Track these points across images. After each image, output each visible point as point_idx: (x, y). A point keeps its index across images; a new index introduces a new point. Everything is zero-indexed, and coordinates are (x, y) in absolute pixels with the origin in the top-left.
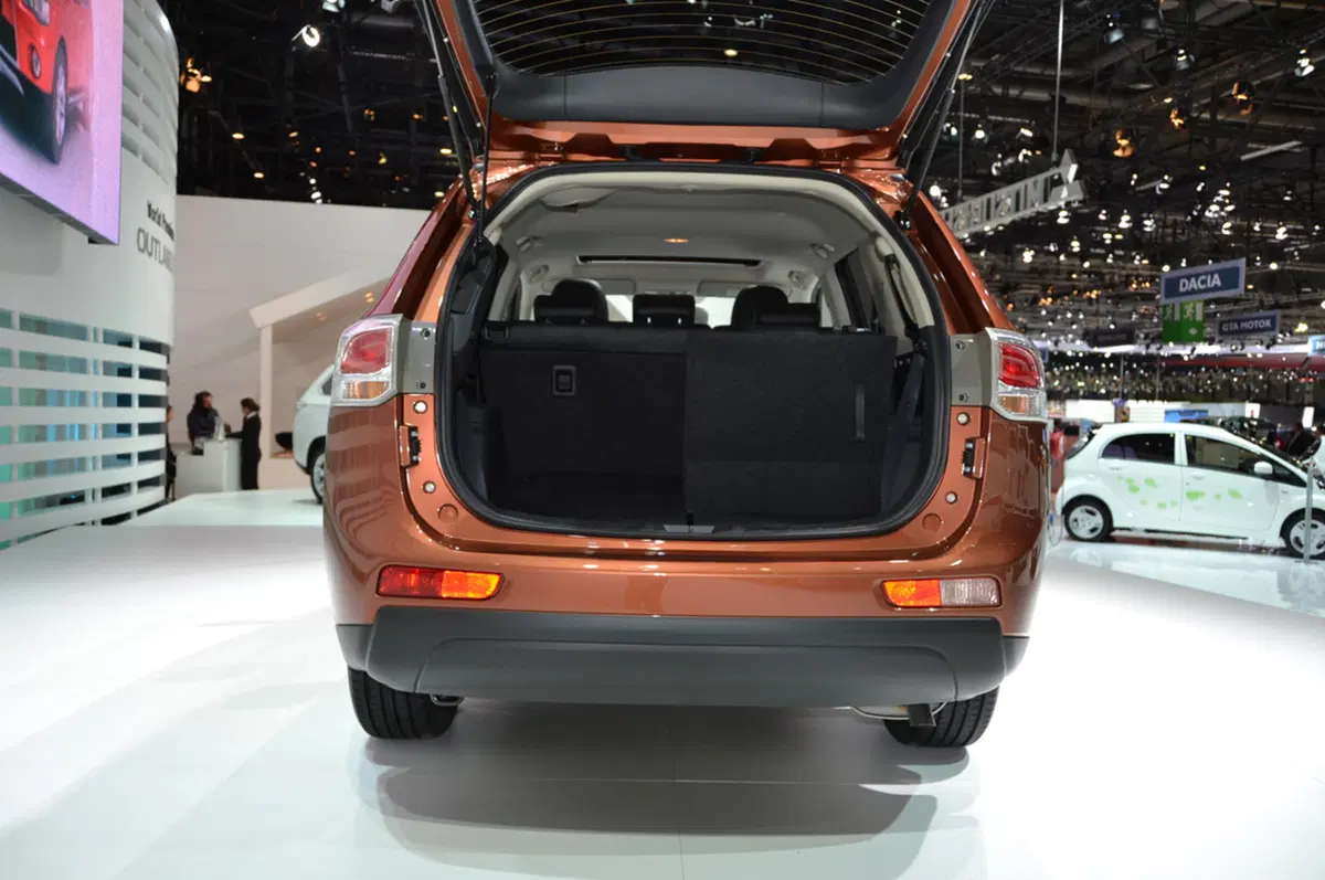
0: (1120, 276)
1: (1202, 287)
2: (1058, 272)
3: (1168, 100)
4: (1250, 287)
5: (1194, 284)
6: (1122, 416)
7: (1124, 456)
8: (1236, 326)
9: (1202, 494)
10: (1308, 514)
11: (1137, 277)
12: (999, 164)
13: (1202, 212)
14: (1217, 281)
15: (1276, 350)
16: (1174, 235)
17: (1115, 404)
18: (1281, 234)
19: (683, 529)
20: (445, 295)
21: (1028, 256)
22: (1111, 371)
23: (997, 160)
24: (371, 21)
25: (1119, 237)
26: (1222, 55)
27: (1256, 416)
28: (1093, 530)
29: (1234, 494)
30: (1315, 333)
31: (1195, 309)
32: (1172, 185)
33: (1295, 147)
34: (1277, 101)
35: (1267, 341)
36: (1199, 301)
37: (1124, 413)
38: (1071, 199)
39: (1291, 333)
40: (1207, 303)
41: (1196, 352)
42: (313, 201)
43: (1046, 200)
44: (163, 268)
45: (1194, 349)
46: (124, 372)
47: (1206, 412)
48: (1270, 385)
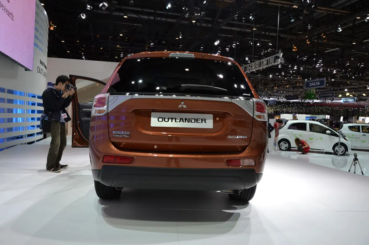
0: (294, 81)
1: (315, 85)
2: (279, 80)
3: (306, 37)
4: (327, 85)
5: (313, 84)
7: (294, 129)
8: (324, 95)
9: (313, 139)
10: (339, 144)
11: (299, 82)
13: (315, 65)
14: (319, 83)
15: (334, 101)
16: (308, 71)
17: (293, 115)
18: (335, 72)
21: (271, 76)
22: (292, 106)
23: (263, 51)
24: (99, 12)
25: (294, 71)
26: (320, 26)
27: (329, 118)
28: (286, 148)
29: (321, 139)
30: (343, 97)
31: (313, 91)
32: (307, 59)
33: (339, 49)
35: (332, 99)
36: (314, 89)
37: (295, 117)
38: (281, 62)
39: (338, 97)
40: (316, 89)
42: (83, 59)
43: (275, 62)
44: (44, 76)
45: (313, 101)
46: (33, 104)
47: (316, 117)
48: (332, 111)
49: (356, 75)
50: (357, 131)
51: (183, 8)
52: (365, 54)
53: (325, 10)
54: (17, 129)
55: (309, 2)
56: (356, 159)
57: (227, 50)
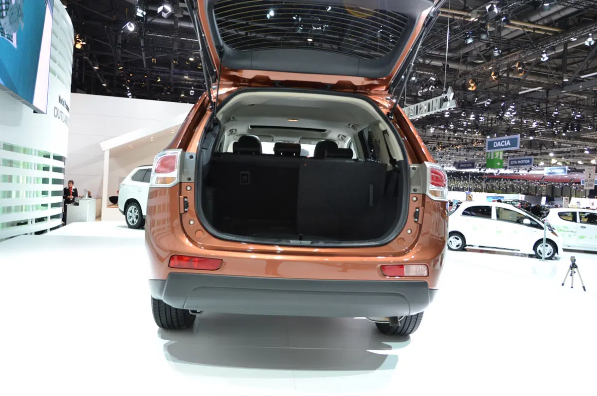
0: (469, 139)
1: (503, 145)
2: (444, 137)
3: (491, 68)
4: (522, 146)
5: (499, 144)
6: (469, 198)
7: (471, 215)
8: (516, 163)
9: (502, 232)
10: (544, 241)
11: (477, 140)
12: (421, 91)
13: (503, 114)
14: (509, 143)
15: (531, 172)
16: (492, 123)
17: (466, 193)
18: (534, 125)
19: (297, 242)
20: (199, 141)
21: (432, 130)
22: (465, 179)
24: (157, 21)
25: (469, 123)
26: (512, 50)
27: (524, 199)
28: (457, 246)
29: (515, 232)
30: (547, 166)
31: (499, 154)
32: (492, 103)
33: (540, 89)
34: (533, 70)
35: (528, 169)
36: (501, 151)
37: (470, 197)
38: (451, 107)
39: (538, 166)
40: (505, 152)
41: (500, 172)
42: (128, 97)
43: (441, 107)
45: (499, 171)
46: (46, 169)
47: (503, 197)
48: (529, 187)
49: (568, 131)
50: (572, 221)
51: (294, 18)
52: (582, 97)
53: (520, 26)
54: (19, 209)
55: (497, 12)
56: (574, 266)
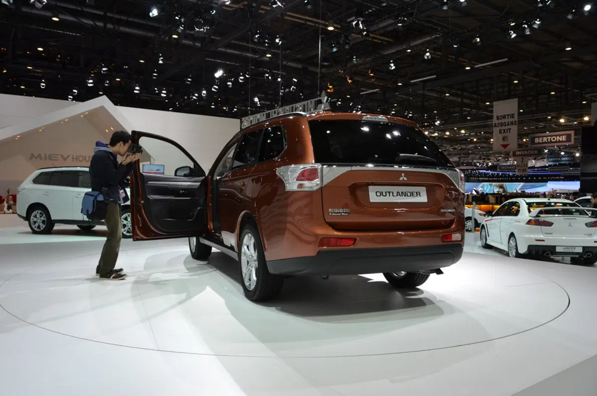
23: (282, 89)
33: (378, 91)
38: (326, 109)
43: (315, 109)
51: (177, 18)
55: (362, 28)
57: (229, 85)
